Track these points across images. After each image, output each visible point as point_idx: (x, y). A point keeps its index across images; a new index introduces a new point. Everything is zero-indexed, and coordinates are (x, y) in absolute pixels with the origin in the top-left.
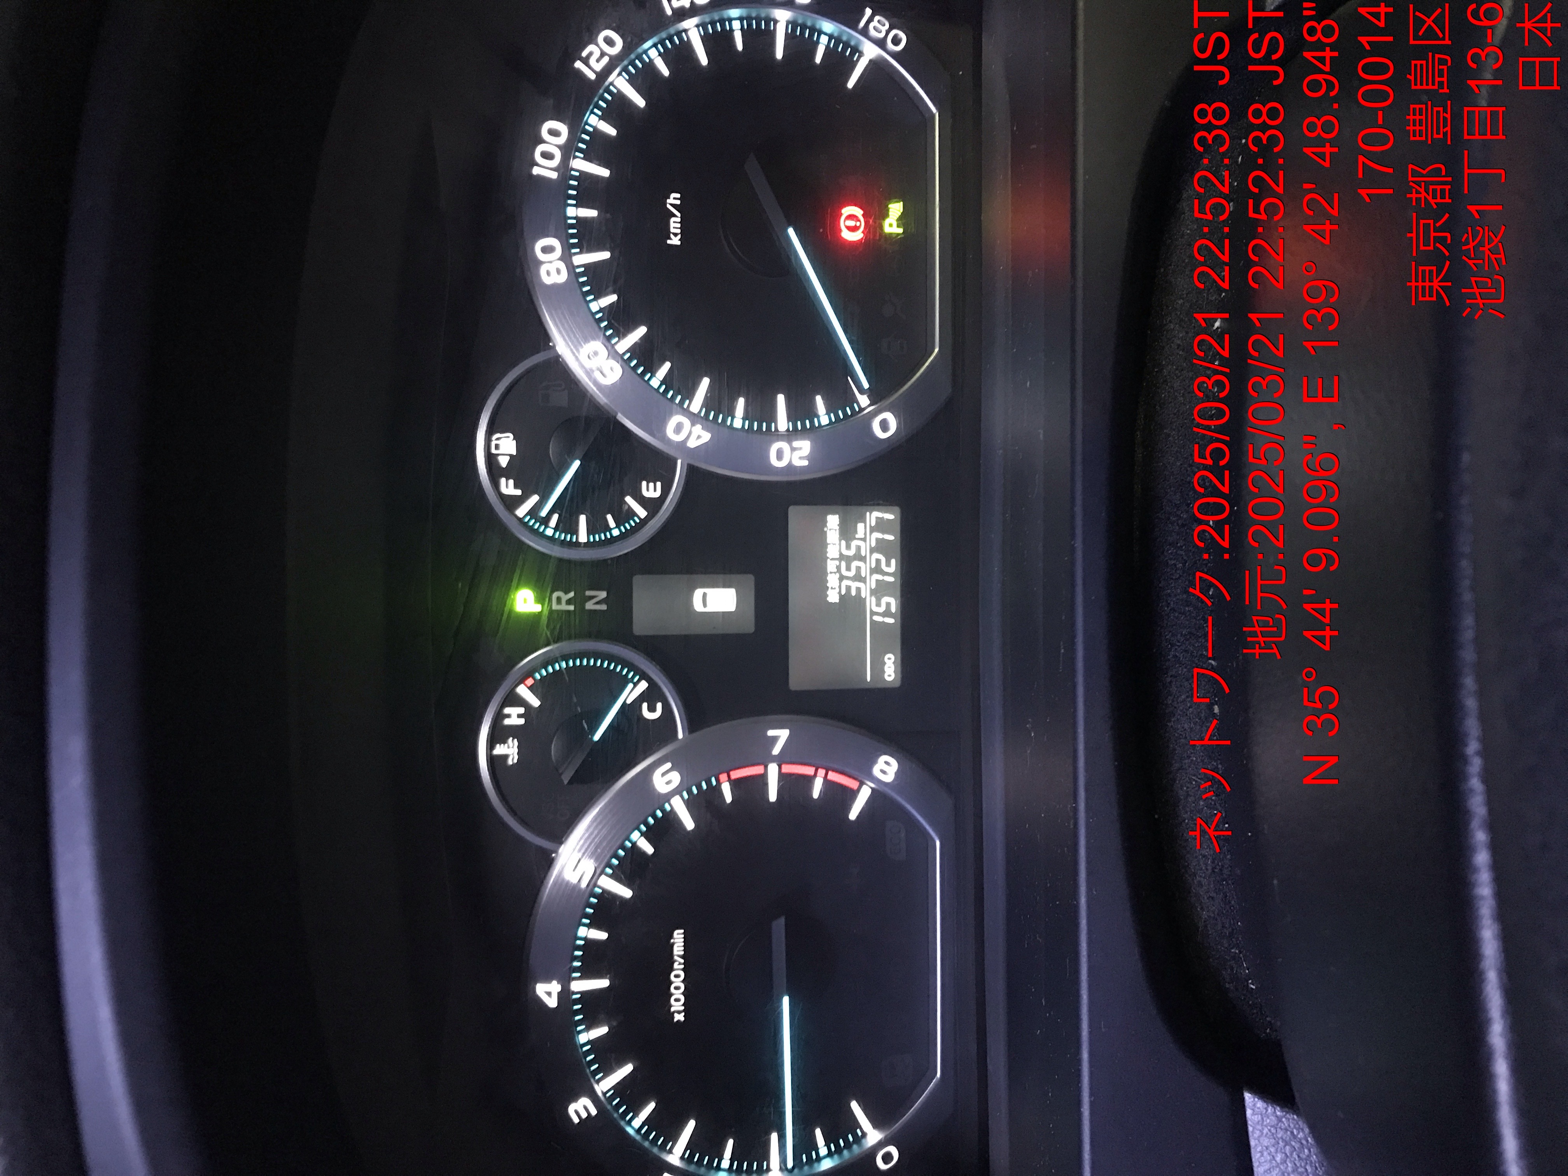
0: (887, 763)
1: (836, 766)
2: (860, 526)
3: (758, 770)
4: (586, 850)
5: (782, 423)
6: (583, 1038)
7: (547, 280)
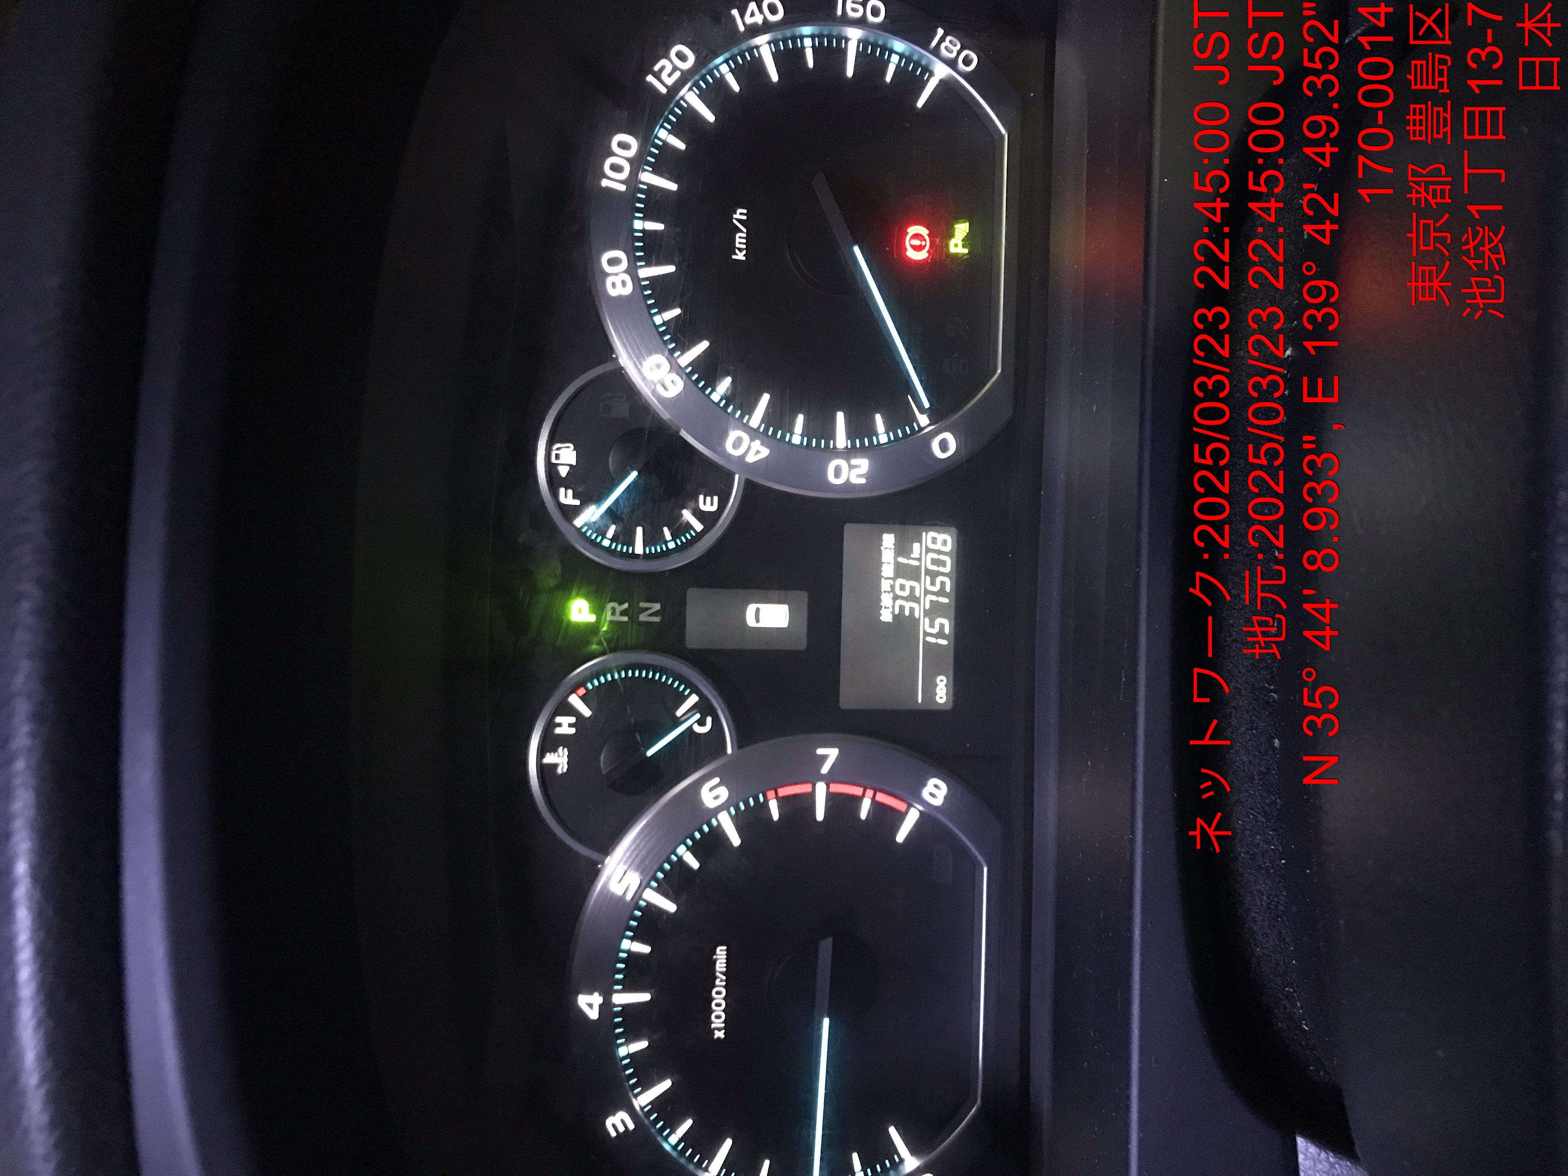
0: (936, 786)
1: (883, 787)
2: (916, 546)
3: (805, 788)
4: (632, 862)
5: (841, 440)
6: (623, 1051)
7: (613, 292)
